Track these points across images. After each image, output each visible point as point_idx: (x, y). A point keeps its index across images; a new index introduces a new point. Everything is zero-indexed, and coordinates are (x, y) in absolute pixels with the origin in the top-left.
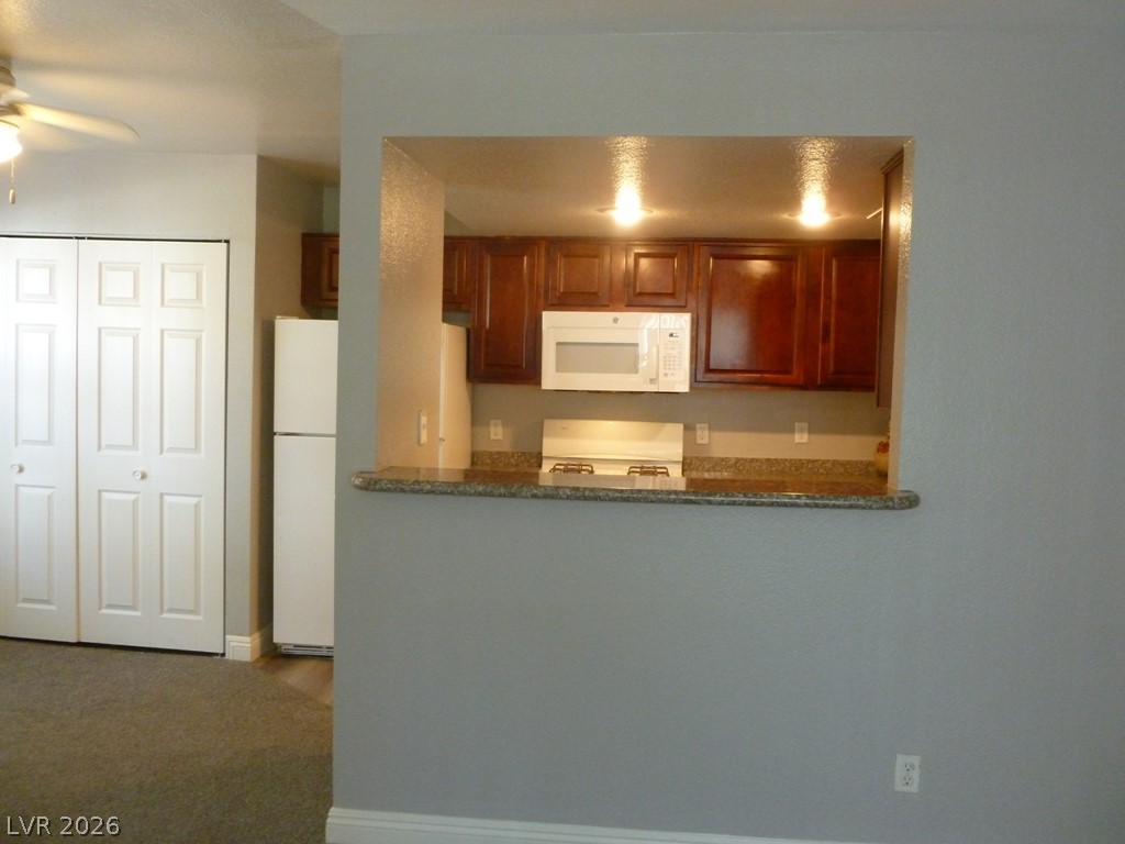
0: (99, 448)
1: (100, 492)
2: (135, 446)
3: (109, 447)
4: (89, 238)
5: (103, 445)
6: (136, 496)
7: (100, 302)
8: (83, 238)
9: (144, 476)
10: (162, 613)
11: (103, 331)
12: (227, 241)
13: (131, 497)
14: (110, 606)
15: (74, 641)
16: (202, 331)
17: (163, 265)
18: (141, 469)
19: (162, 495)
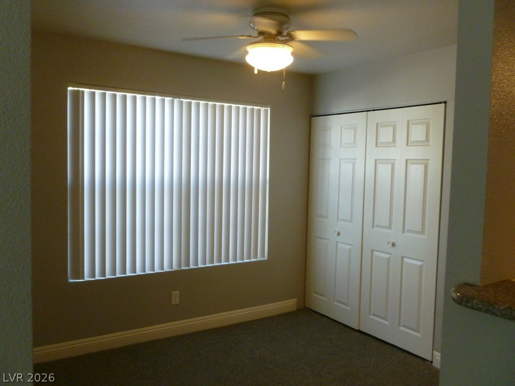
0: (373, 227)
1: (372, 251)
2: (390, 227)
3: (378, 226)
4: (373, 110)
5: (375, 225)
6: (390, 255)
7: (376, 146)
8: (370, 111)
9: (393, 245)
10: (399, 326)
11: (377, 161)
12: (445, 102)
13: (387, 256)
14: (374, 315)
15: (357, 329)
16: (428, 160)
17: (408, 121)
18: (392, 241)
19: (403, 257)
